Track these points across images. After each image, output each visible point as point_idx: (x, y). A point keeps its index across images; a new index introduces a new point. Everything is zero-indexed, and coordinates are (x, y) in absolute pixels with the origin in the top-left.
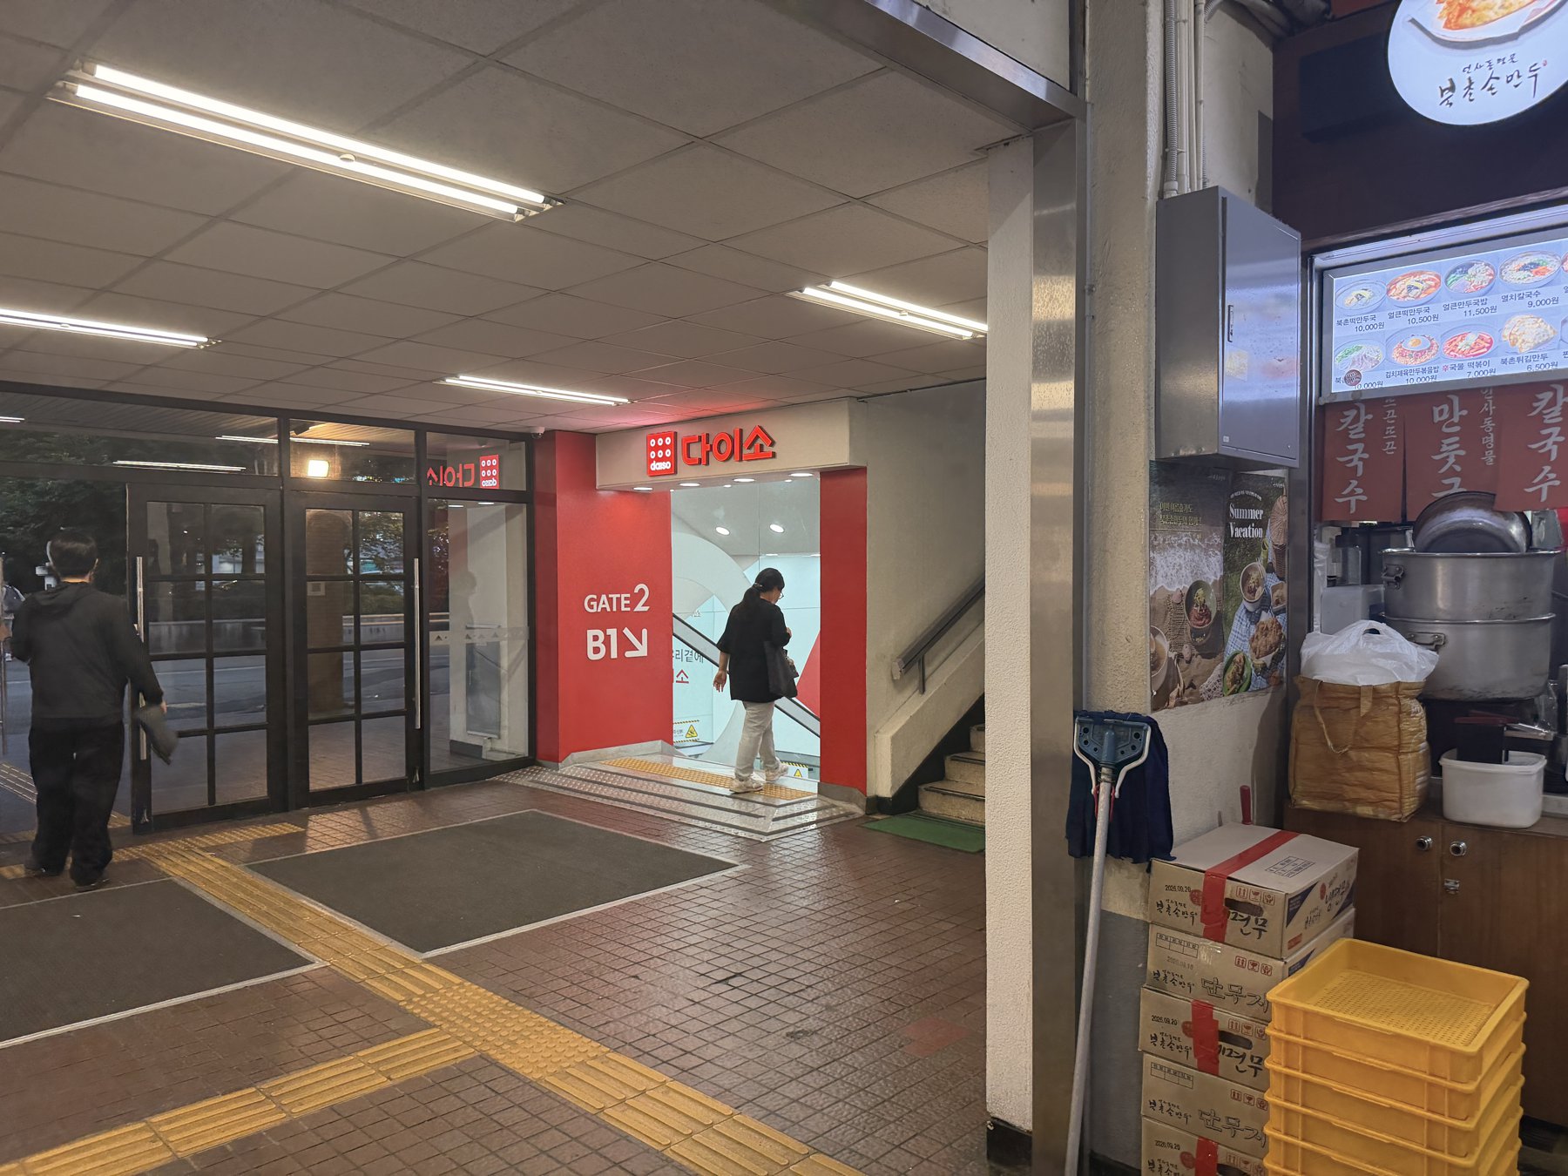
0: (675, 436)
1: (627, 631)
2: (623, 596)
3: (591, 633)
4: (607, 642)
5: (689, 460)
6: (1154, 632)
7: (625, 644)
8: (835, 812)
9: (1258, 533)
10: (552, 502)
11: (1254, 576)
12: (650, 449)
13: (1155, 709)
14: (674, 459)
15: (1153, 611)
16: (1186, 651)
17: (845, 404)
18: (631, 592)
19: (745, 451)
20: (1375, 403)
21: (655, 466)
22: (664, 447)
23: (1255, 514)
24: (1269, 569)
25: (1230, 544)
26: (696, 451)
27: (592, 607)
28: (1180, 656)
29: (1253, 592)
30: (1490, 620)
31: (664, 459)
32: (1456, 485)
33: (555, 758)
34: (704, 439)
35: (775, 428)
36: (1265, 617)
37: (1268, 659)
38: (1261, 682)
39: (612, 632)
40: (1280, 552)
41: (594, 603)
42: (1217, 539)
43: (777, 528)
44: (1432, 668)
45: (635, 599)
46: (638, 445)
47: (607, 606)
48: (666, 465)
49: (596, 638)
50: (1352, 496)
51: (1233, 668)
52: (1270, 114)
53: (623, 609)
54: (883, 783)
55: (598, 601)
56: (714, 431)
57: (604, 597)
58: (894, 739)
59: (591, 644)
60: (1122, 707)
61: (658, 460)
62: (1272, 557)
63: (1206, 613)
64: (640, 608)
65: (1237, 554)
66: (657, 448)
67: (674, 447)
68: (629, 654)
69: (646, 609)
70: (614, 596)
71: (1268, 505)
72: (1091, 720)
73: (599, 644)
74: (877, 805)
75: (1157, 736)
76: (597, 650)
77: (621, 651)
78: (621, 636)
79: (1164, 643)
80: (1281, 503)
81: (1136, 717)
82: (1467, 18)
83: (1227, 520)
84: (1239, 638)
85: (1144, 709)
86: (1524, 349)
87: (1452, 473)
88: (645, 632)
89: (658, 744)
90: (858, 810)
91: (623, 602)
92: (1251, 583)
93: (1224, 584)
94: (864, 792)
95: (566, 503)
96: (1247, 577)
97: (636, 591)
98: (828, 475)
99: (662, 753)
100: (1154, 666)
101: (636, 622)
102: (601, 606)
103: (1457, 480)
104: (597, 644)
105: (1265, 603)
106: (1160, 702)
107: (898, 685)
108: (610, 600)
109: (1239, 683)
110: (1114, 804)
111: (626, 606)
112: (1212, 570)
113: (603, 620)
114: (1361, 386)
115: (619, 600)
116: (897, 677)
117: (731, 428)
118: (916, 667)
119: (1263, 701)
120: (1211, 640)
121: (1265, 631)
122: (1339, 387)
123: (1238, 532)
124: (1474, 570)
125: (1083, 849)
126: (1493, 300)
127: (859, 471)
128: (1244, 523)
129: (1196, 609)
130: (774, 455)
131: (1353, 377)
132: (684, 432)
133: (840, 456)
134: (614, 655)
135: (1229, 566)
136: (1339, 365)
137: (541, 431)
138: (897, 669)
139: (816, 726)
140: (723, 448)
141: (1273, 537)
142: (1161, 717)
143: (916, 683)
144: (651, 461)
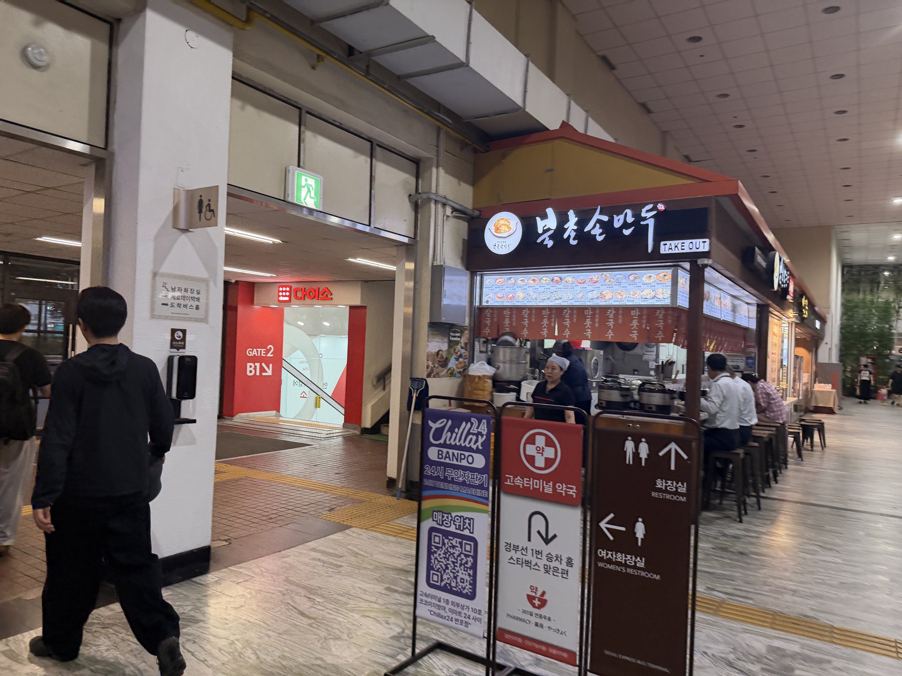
0: (290, 287)
1: (263, 364)
2: (263, 350)
3: (249, 364)
4: (255, 368)
5: (296, 298)
6: (428, 360)
7: (262, 370)
8: (349, 433)
9: (459, 339)
10: (236, 309)
11: (457, 349)
12: (279, 291)
13: (427, 377)
14: (290, 296)
15: (428, 356)
16: (436, 365)
17: (360, 283)
18: (266, 348)
19: (320, 296)
20: (493, 308)
21: (281, 298)
22: (286, 291)
23: (458, 335)
24: (462, 348)
25: (450, 342)
26: (299, 294)
27: (250, 354)
28: (434, 366)
29: (457, 353)
30: (511, 362)
31: (286, 296)
32: (508, 330)
33: (232, 415)
34: (303, 290)
35: (333, 289)
36: (461, 360)
37: (461, 370)
38: (459, 375)
39: (258, 365)
40: (466, 344)
41: (251, 352)
42: (446, 340)
43: (326, 324)
44: (494, 372)
45: (268, 351)
46: (274, 290)
47: (256, 354)
48: (287, 299)
49: (251, 367)
50: (487, 331)
51: (450, 371)
52: (466, 238)
53: (262, 355)
54: (367, 423)
55: (252, 351)
56: (307, 287)
57: (255, 350)
58: (372, 406)
59: (249, 369)
60: (420, 377)
61: (283, 296)
62: (463, 345)
63: (442, 357)
64: (269, 355)
65: (452, 344)
66: (283, 291)
67: (290, 292)
68: (264, 374)
69: (272, 355)
70: (259, 350)
71: (462, 332)
72: (413, 380)
73: (252, 369)
74: (365, 431)
75: (426, 383)
76: (251, 372)
77: (261, 373)
78: (261, 367)
79: (430, 363)
80: (467, 332)
81: (422, 379)
82: (498, 231)
83: (450, 335)
84: (452, 364)
85: (425, 377)
86: (520, 299)
87: (507, 327)
88: (271, 365)
89: (274, 412)
90: (358, 432)
91: (263, 352)
92: (456, 351)
93: (448, 351)
94: (360, 426)
95: (241, 309)
96: (455, 350)
97: (268, 348)
98: (352, 308)
99: (275, 416)
100: (427, 368)
101: (267, 361)
102: (253, 353)
103: (508, 329)
104: (251, 369)
105: (461, 356)
106: (429, 376)
107: (375, 387)
108: (257, 351)
109: (452, 374)
110: (417, 398)
111: (264, 354)
112: (444, 347)
113: (254, 359)
114: (489, 304)
115: (261, 351)
116: (375, 384)
117: (315, 286)
118: (382, 381)
119: (460, 380)
120: (444, 363)
121: (461, 363)
122: (484, 304)
123: (453, 339)
124: (508, 350)
125: (409, 409)
126: (515, 287)
127: (365, 307)
128: (455, 337)
129: (439, 356)
130: (332, 299)
131: (487, 302)
132: (294, 286)
133: (357, 302)
134: (258, 374)
135: (450, 346)
136: (485, 299)
137: (233, 281)
138: (375, 381)
139: (343, 411)
140: (311, 294)
141: (463, 340)
142: (428, 379)
143: (382, 387)
144: (279, 296)
